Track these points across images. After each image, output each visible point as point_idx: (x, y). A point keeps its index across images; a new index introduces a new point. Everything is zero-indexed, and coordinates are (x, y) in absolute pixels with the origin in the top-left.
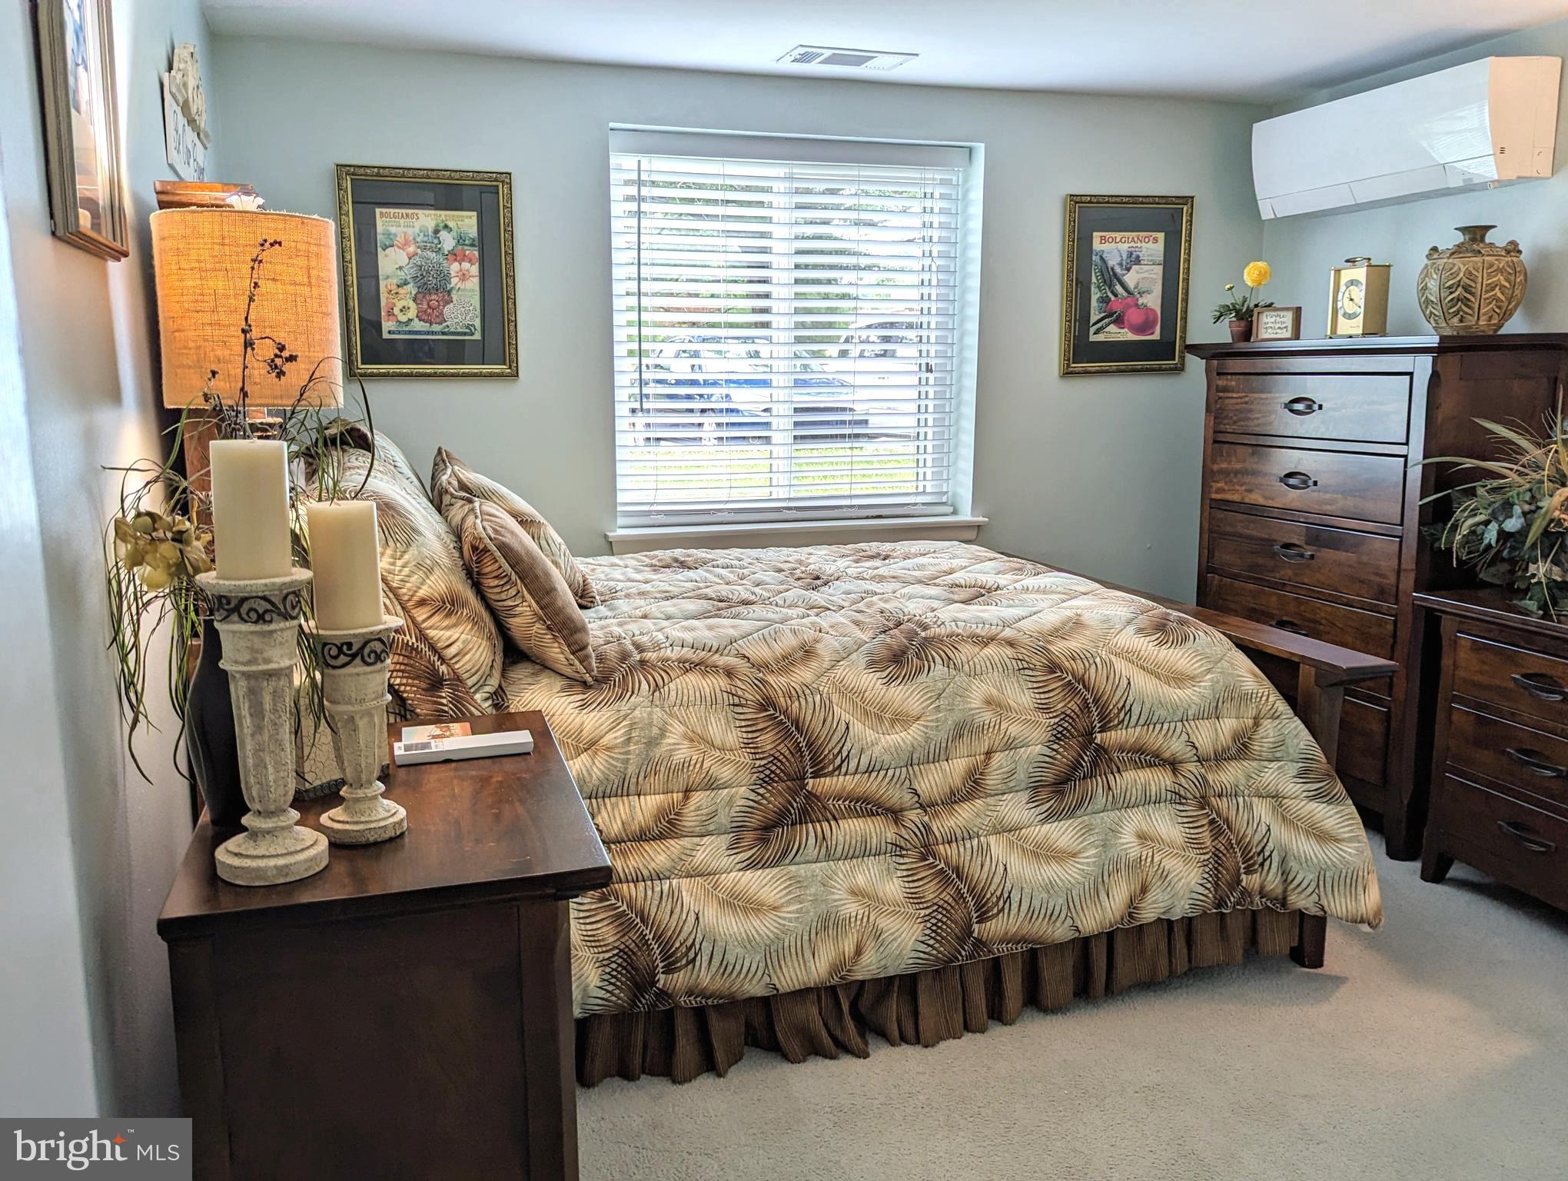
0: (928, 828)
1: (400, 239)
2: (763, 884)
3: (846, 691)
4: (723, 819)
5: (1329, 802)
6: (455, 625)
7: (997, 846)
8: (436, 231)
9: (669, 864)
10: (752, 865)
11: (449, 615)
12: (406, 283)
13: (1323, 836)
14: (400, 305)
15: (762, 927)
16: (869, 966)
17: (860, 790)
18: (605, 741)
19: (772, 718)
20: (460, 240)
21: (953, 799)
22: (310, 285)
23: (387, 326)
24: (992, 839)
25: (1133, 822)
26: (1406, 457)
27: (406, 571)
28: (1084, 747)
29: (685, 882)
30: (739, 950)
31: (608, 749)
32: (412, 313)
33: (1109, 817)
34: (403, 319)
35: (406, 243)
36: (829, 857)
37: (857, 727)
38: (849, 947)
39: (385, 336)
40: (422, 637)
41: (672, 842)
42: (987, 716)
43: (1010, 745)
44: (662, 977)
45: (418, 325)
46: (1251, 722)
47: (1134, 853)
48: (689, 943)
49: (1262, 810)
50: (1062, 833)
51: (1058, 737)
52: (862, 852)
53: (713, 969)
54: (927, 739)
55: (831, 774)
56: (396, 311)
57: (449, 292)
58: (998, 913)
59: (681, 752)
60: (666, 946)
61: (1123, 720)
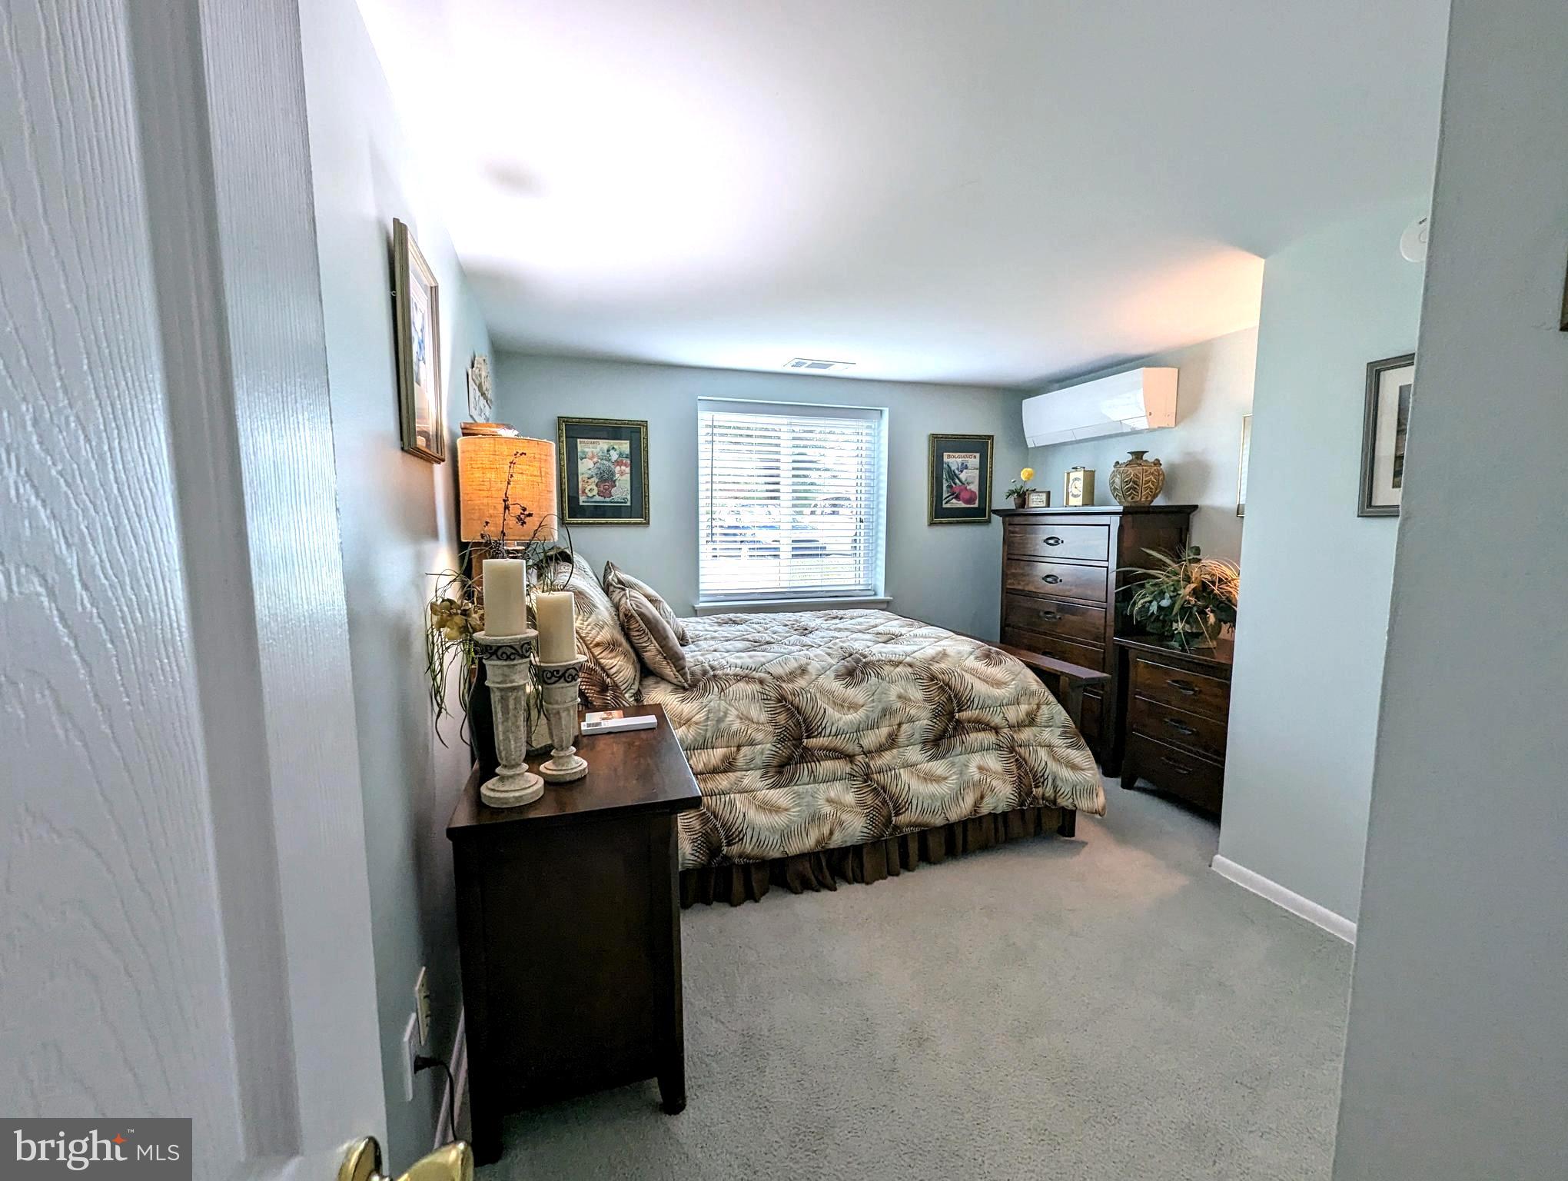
0: (868, 766)
1: (590, 454)
2: (779, 796)
3: (823, 691)
4: (758, 761)
5: (1077, 749)
6: (615, 657)
7: (905, 775)
8: (608, 451)
9: (729, 786)
10: (774, 786)
11: (612, 651)
12: (592, 477)
13: (1074, 767)
14: (589, 488)
15: (779, 820)
16: (837, 841)
17: (832, 745)
18: (693, 719)
19: (784, 706)
20: (621, 455)
21: (881, 749)
22: (541, 476)
23: (582, 498)
24: (902, 771)
25: (976, 760)
26: (1107, 567)
27: (589, 628)
28: (950, 720)
29: (738, 796)
30: (767, 833)
31: (696, 724)
32: (595, 492)
33: (963, 758)
34: (590, 495)
35: (593, 457)
36: (815, 782)
37: (830, 711)
38: (826, 831)
39: (581, 504)
40: (597, 663)
41: (730, 774)
42: (898, 705)
43: (911, 720)
44: (725, 849)
45: (598, 498)
46: (1035, 707)
47: (976, 777)
48: (740, 829)
49: (1043, 753)
50: (939, 767)
51: (936, 715)
52: (833, 778)
53: (753, 844)
54: (868, 717)
55: (816, 737)
56: (587, 491)
57: (614, 481)
58: (905, 811)
59: (736, 725)
60: (727, 831)
61: (970, 706)
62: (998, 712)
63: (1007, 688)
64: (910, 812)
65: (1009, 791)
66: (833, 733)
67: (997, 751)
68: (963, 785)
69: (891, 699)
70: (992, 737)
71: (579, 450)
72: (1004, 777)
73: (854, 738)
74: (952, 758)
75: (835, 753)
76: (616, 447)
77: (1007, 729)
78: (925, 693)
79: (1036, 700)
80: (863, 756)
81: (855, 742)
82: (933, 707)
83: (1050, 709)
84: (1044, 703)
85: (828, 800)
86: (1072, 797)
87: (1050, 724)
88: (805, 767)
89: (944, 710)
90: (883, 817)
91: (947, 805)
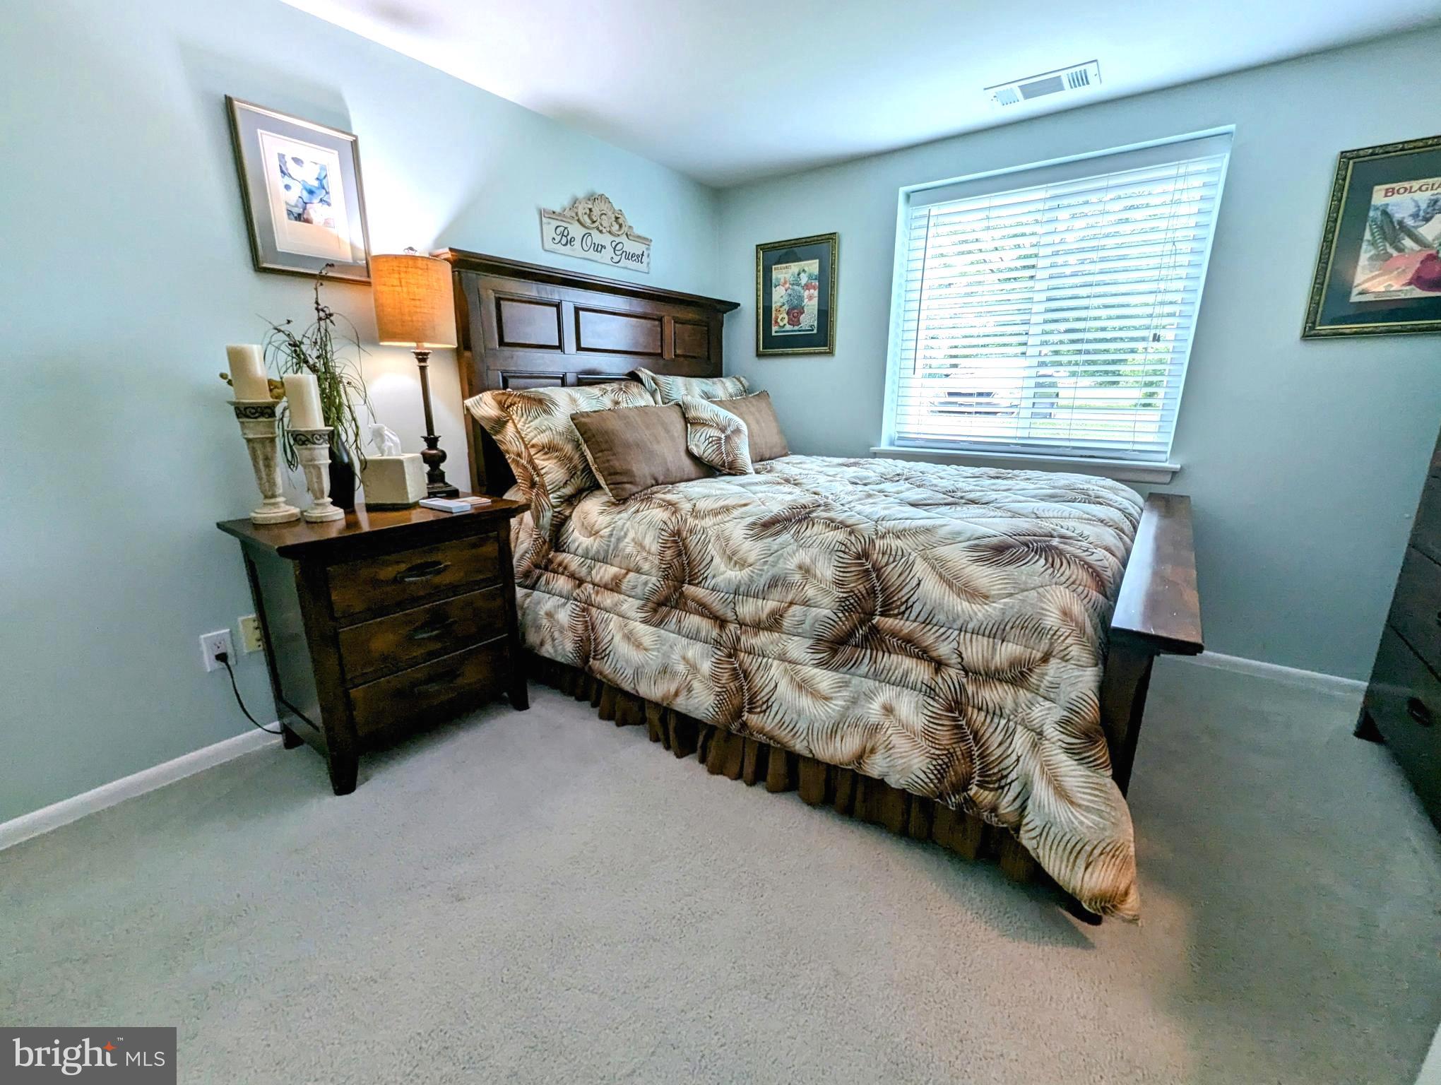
1: (782, 281)
2: (645, 632)
3: (724, 539)
4: (639, 591)
7: (776, 669)
9: (611, 605)
10: (645, 621)
12: (784, 304)
13: (1061, 792)
14: (780, 317)
15: (636, 656)
16: (681, 704)
17: (705, 600)
18: (601, 532)
19: (675, 542)
20: (810, 277)
21: (758, 626)
23: (774, 328)
24: (776, 663)
25: (887, 694)
28: (862, 623)
29: (615, 617)
30: (624, 663)
31: (601, 537)
32: (786, 321)
33: (866, 683)
34: (781, 324)
35: (785, 283)
36: (679, 633)
37: (717, 560)
38: (673, 690)
39: (774, 334)
42: (797, 577)
43: (806, 603)
44: (592, 660)
45: (788, 327)
46: (1039, 655)
48: (606, 647)
49: (1021, 741)
50: (825, 679)
51: (845, 606)
52: (694, 636)
53: (611, 666)
54: (751, 580)
56: (779, 320)
57: (803, 308)
58: (761, 712)
59: (629, 548)
60: (597, 645)
61: (904, 613)
62: (952, 638)
63: (985, 606)
64: (765, 717)
65: (919, 765)
66: (711, 587)
67: (925, 698)
68: (849, 719)
69: (789, 567)
70: (926, 673)
71: (774, 277)
72: (919, 741)
73: (729, 600)
74: (848, 676)
75: (704, 610)
76: (806, 269)
77: (957, 671)
78: (837, 573)
79: (1044, 645)
80: (738, 626)
81: (729, 606)
82: (841, 595)
83: (1062, 670)
84: (1058, 656)
85: (684, 658)
86: (1038, 838)
87: (1052, 695)
88: (676, 614)
89: (858, 605)
90: (733, 705)
91: (815, 733)
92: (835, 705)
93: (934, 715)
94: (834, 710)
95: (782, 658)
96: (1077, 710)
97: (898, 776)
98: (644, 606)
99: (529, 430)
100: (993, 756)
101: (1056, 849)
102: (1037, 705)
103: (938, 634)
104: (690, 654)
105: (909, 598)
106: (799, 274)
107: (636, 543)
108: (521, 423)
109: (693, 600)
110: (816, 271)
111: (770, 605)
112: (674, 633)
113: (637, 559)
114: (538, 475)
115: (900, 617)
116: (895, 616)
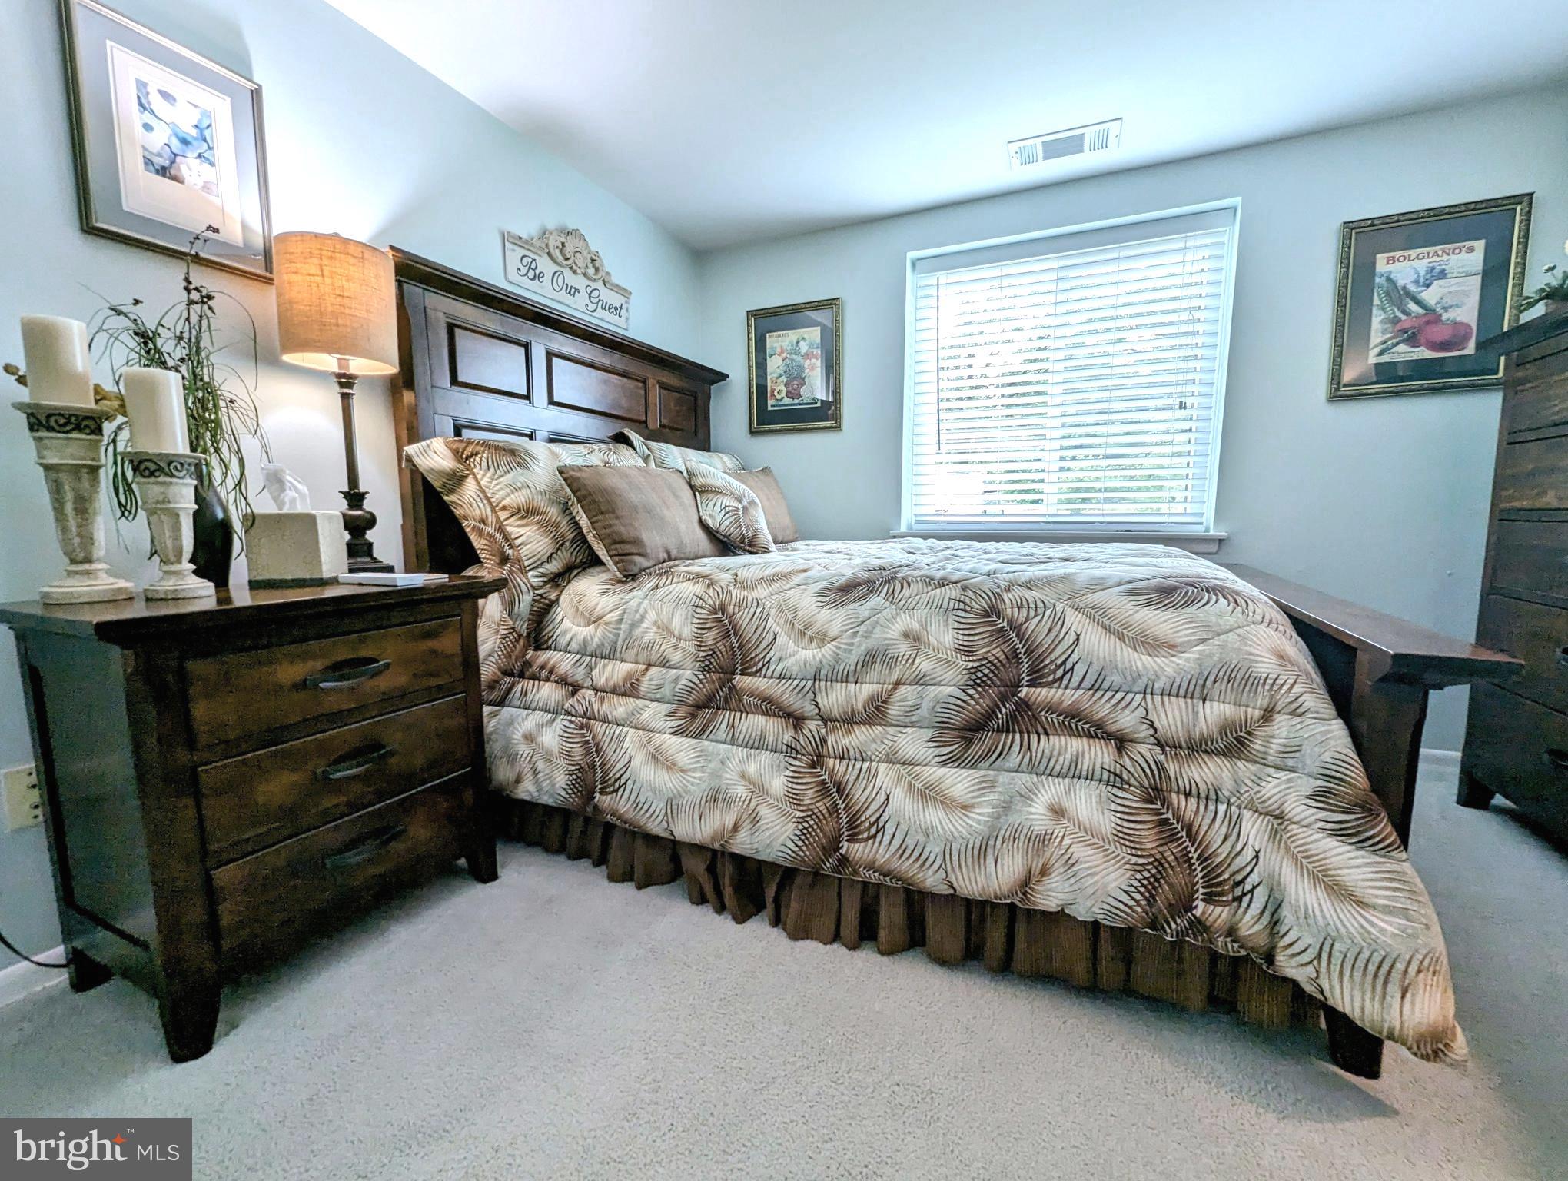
0: (824, 741)
1: (779, 350)
2: (682, 749)
3: (784, 608)
4: (667, 691)
6: (524, 526)
9: (624, 716)
10: (678, 732)
11: (523, 517)
12: (781, 376)
14: (777, 389)
15: (667, 782)
16: (743, 844)
17: (769, 692)
18: (605, 618)
19: (719, 620)
21: (850, 720)
23: (770, 402)
24: (883, 767)
25: (1051, 791)
28: (1004, 699)
29: (632, 731)
30: (650, 794)
32: (784, 394)
33: (1025, 779)
34: (779, 397)
35: (782, 352)
36: (733, 742)
37: (782, 638)
38: (729, 822)
39: (770, 408)
41: (631, 699)
42: (903, 649)
43: (920, 681)
44: (598, 795)
45: (787, 401)
46: (1257, 713)
47: (1041, 827)
48: (620, 775)
49: (1253, 830)
51: (976, 680)
52: (757, 744)
53: (630, 802)
54: (837, 659)
55: (755, 675)
56: (775, 393)
57: (804, 378)
58: (869, 838)
59: (649, 633)
60: (605, 773)
61: (1061, 679)
62: (1135, 704)
63: (1174, 659)
64: (877, 844)
65: (1115, 884)
66: (777, 674)
67: (1110, 788)
68: (1002, 832)
69: (889, 636)
70: (1106, 755)
71: (768, 346)
72: (1113, 848)
73: (807, 689)
74: (991, 773)
75: (770, 706)
76: (806, 336)
77: (1150, 746)
78: (961, 637)
79: (1262, 700)
80: (820, 723)
81: (807, 697)
82: (970, 665)
83: (1299, 726)
84: (1285, 710)
85: (743, 777)
86: (1315, 963)
87: (1290, 763)
88: (724, 718)
89: (995, 675)
90: (825, 834)
91: (955, 858)
92: (979, 814)
93: (1127, 810)
94: (978, 822)
95: (891, 759)
96: (1338, 775)
97: (1089, 903)
98: (676, 710)
99: (498, 487)
100: (1217, 856)
101: (1351, 976)
102: (1270, 779)
103: (1113, 702)
104: (752, 769)
105: (1067, 659)
106: (798, 342)
107: (659, 628)
108: (486, 479)
109: (751, 695)
110: (818, 340)
111: (866, 690)
112: (725, 743)
113: (663, 648)
114: (511, 546)
115: (1056, 685)
116: (1050, 684)
